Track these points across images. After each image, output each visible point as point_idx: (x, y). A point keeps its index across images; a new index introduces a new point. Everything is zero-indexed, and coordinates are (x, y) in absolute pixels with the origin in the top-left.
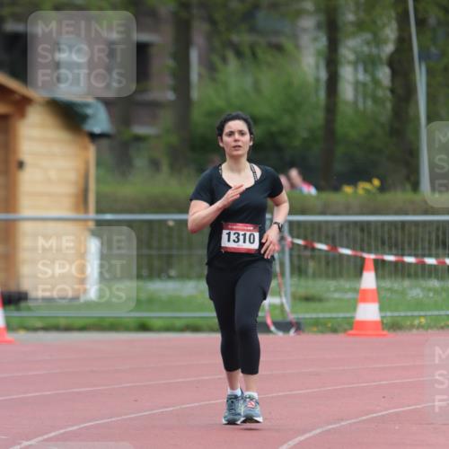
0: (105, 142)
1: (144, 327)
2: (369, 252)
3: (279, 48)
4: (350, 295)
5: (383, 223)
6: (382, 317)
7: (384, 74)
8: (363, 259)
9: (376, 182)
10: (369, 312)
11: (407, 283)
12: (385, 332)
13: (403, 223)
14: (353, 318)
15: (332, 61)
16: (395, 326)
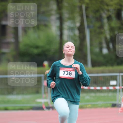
7: (77, 32)
15: (61, 29)
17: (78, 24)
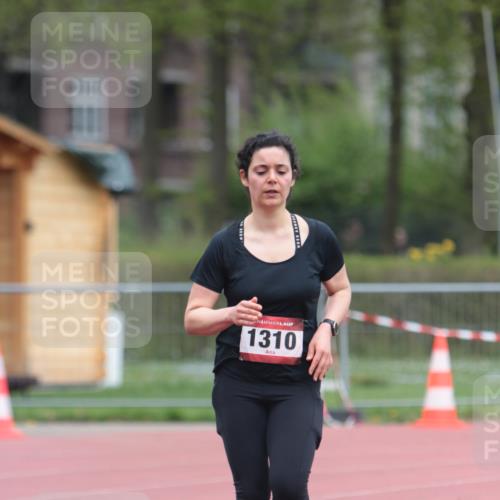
0: (126, 201)
1: (174, 417)
2: (441, 325)
3: (331, 88)
6: (458, 407)
7: (458, 118)
9: (449, 246)
10: (440, 399)
11: (484, 364)
12: (461, 422)
13: (481, 296)
15: (396, 103)
16: (468, 415)
17: (463, 88)
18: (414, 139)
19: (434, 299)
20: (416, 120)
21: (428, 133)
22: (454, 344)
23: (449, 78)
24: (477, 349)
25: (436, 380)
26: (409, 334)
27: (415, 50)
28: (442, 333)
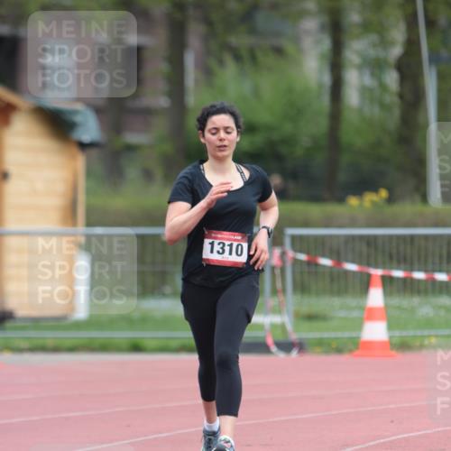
0: (94, 152)
1: (136, 348)
2: (376, 266)
3: (279, 51)
4: (355, 314)
5: (391, 237)
6: (390, 337)
7: (392, 79)
8: (369, 276)
9: (384, 193)
10: (376, 331)
11: (416, 300)
12: (394, 352)
13: (412, 237)
14: (359, 338)
15: (336, 65)
16: (404, 346)
18: (352, 97)
19: (370, 241)
20: (354, 80)
21: (364, 90)
22: (387, 282)
23: (385, 43)
24: (408, 286)
25: (371, 315)
26: (347, 272)
27: (354, 17)
28: (377, 272)
